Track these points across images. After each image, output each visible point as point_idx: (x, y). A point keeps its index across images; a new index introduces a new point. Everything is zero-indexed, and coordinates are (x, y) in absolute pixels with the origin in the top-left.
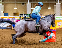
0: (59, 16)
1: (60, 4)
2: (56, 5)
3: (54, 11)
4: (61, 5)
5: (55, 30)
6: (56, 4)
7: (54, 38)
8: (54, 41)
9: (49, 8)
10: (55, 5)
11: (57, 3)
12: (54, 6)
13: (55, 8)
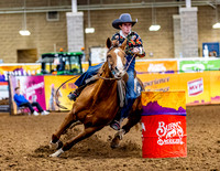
0: (194, 55)
1: (196, 9)
2: (178, 13)
3: (173, 38)
4: (198, 13)
5: (184, 111)
6: (181, 10)
7: (179, 142)
8: (182, 152)
9: (155, 28)
10: (175, 17)
11: (184, 6)
12: (172, 20)
13: (175, 26)
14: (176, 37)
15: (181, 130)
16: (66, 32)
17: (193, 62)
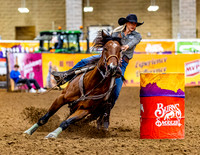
0: (191, 37)
3: (170, 19)
5: (182, 93)
7: (177, 123)
9: (153, 8)
13: (173, 7)
14: (174, 18)
15: (179, 112)
16: (64, 10)
17: (190, 43)
